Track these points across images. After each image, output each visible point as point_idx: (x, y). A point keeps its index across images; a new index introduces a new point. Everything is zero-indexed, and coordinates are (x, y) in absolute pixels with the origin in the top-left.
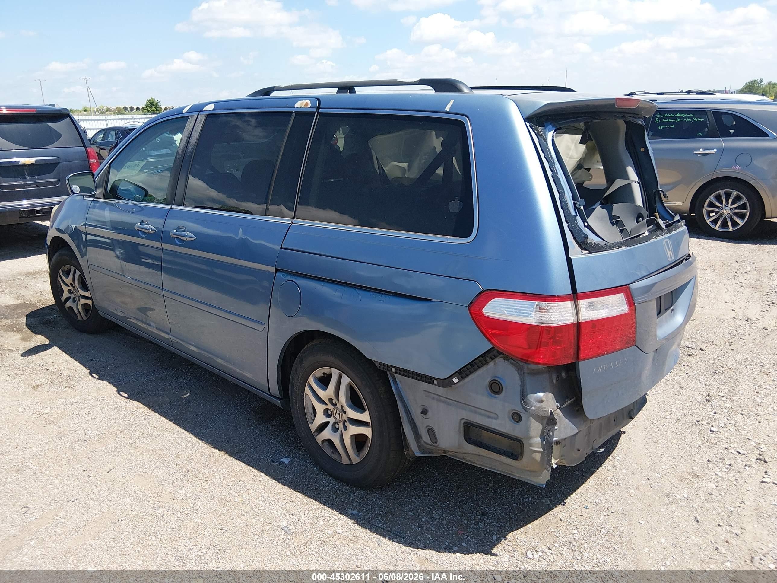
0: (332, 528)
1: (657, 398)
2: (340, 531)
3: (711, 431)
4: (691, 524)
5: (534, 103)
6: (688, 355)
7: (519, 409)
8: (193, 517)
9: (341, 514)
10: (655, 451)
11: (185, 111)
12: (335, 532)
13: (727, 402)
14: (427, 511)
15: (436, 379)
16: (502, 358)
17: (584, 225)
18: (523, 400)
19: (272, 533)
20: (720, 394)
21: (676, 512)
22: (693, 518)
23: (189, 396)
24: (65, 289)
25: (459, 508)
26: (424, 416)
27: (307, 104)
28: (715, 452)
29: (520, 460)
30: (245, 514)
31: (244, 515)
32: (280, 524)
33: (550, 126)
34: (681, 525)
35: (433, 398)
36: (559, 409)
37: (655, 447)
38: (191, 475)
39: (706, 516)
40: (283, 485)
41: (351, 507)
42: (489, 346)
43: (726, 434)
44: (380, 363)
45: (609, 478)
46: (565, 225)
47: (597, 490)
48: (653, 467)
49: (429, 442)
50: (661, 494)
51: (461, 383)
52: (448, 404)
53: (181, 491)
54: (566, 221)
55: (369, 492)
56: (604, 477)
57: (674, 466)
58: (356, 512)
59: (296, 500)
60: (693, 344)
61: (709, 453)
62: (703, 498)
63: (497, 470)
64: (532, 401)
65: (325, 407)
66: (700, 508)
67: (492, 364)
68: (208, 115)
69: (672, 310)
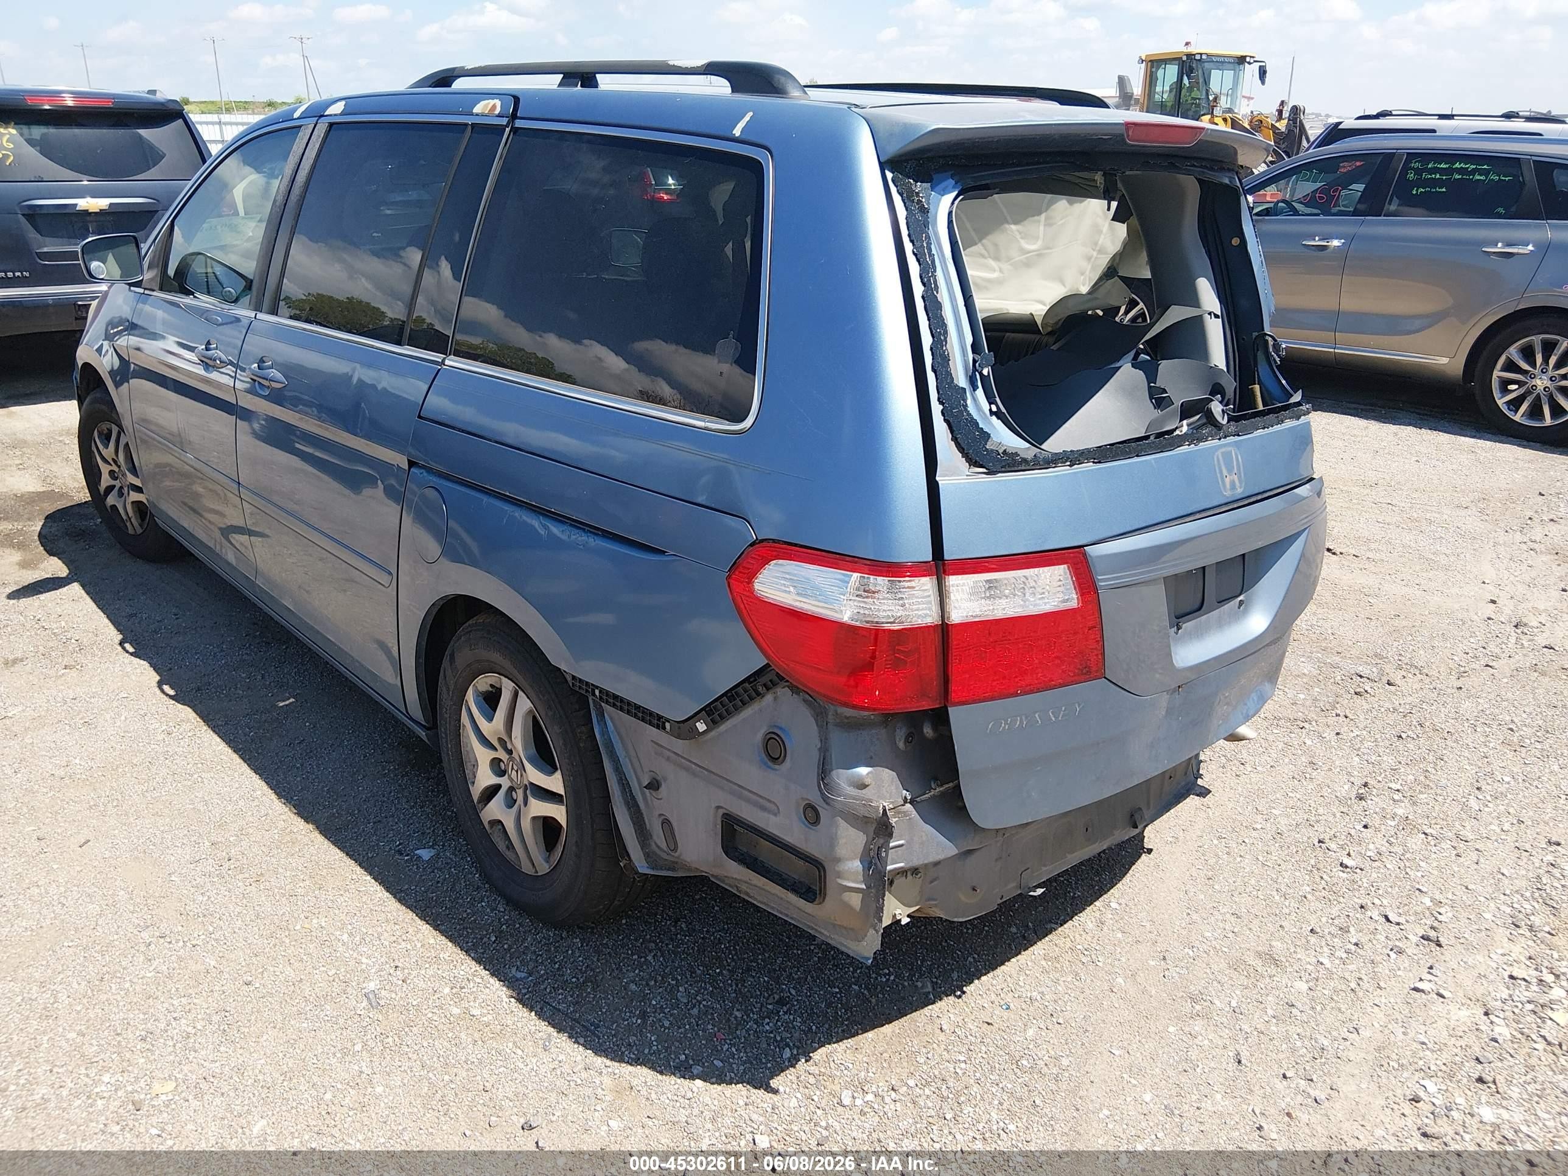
0: (465, 1004)
1: (1251, 784)
2: (475, 1012)
3: (1342, 864)
4: (1224, 1065)
5: (907, 127)
6: (1356, 693)
7: (815, 798)
8: (205, 954)
9: (493, 975)
10: (1202, 897)
11: (296, 115)
12: (466, 1012)
13: (1403, 804)
14: (669, 984)
15: (668, 721)
16: (789, 687)
17: (990, 410)
18: (823, 779)
19: (342, 1003)
20: (1393, 785)
21: (1200, 1038)
22: (1231, 1054)
23: (291, 703)
24: (105, 469)
25: (737, 986)
26: (654, 793)
27: (494, 107)
28: (1333, 912)
29: (820, 903)
30: (305, 958)
31: (301, 960)
32: (364, 985)
33: (951, 182)
34: (1201, 1066)
35: (668, 759)
36: (910, 803)
37: (1205, 888)
38: (232, 867)
39: (1262, 1053)
40: (402, 904)
41: (518, 963)
42: (760, 661)
43: (1374, 875)
44: (574, 677)
45: (1078, 947)
46: (936, 408)
47: (1045, 971)
48: (1184, 933)
49: (664, 845)
50: (1182, 994)
51: (713, 733)
52: (694, 774)
53: (201, 899)
54: (939, 399)
55: (564, 934)
56: (1069, 944)
57: (1230, 935)
58: (523, 975)
59: (415, 939)
60: (1374, 670)
61: (1319, 913)
62: (1270, 1012)
63: (792, 918)
64: (843, 785)
65: (494, 754)
66: (1256, 1033)
67: (769, 698)
68: (331, 125)
69: (1241, 603)
